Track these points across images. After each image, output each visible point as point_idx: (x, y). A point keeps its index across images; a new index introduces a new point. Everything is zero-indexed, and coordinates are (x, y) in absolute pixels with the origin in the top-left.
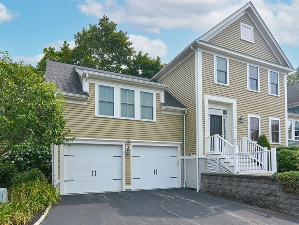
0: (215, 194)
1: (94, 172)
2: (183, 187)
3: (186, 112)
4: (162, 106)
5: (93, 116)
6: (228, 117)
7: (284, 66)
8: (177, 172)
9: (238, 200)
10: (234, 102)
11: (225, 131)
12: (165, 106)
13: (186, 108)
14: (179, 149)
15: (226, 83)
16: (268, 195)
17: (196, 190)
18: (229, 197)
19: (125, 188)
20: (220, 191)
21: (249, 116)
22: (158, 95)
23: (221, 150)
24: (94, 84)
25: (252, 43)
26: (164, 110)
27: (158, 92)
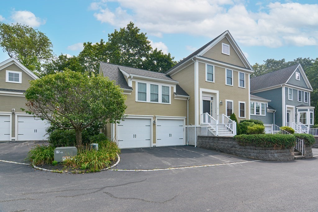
0: (205, 148)
1: (135, 135)
2: (187, 145)
3: (189, 98)
4: (175, 94)
5: (135, 101)
6: (214, 101)
7: (248, 69)
8: (183, 135)
9: (217, 151)
10: (217, 92)
11: (212, 110)
12: (176, 95)
13: (189, 96)
14: (185, 121)
15: (213, 81)
16: (232, 147)
17: (194, 146)
18: (213, 149)
19: (153, 145)
20: (208, 146)
21: (227, 100)
22: (172, 88)
23: (209, 121)
24: (135, 82)
25: (229, 56)
26: (176, 97)
27: (172, 86)
